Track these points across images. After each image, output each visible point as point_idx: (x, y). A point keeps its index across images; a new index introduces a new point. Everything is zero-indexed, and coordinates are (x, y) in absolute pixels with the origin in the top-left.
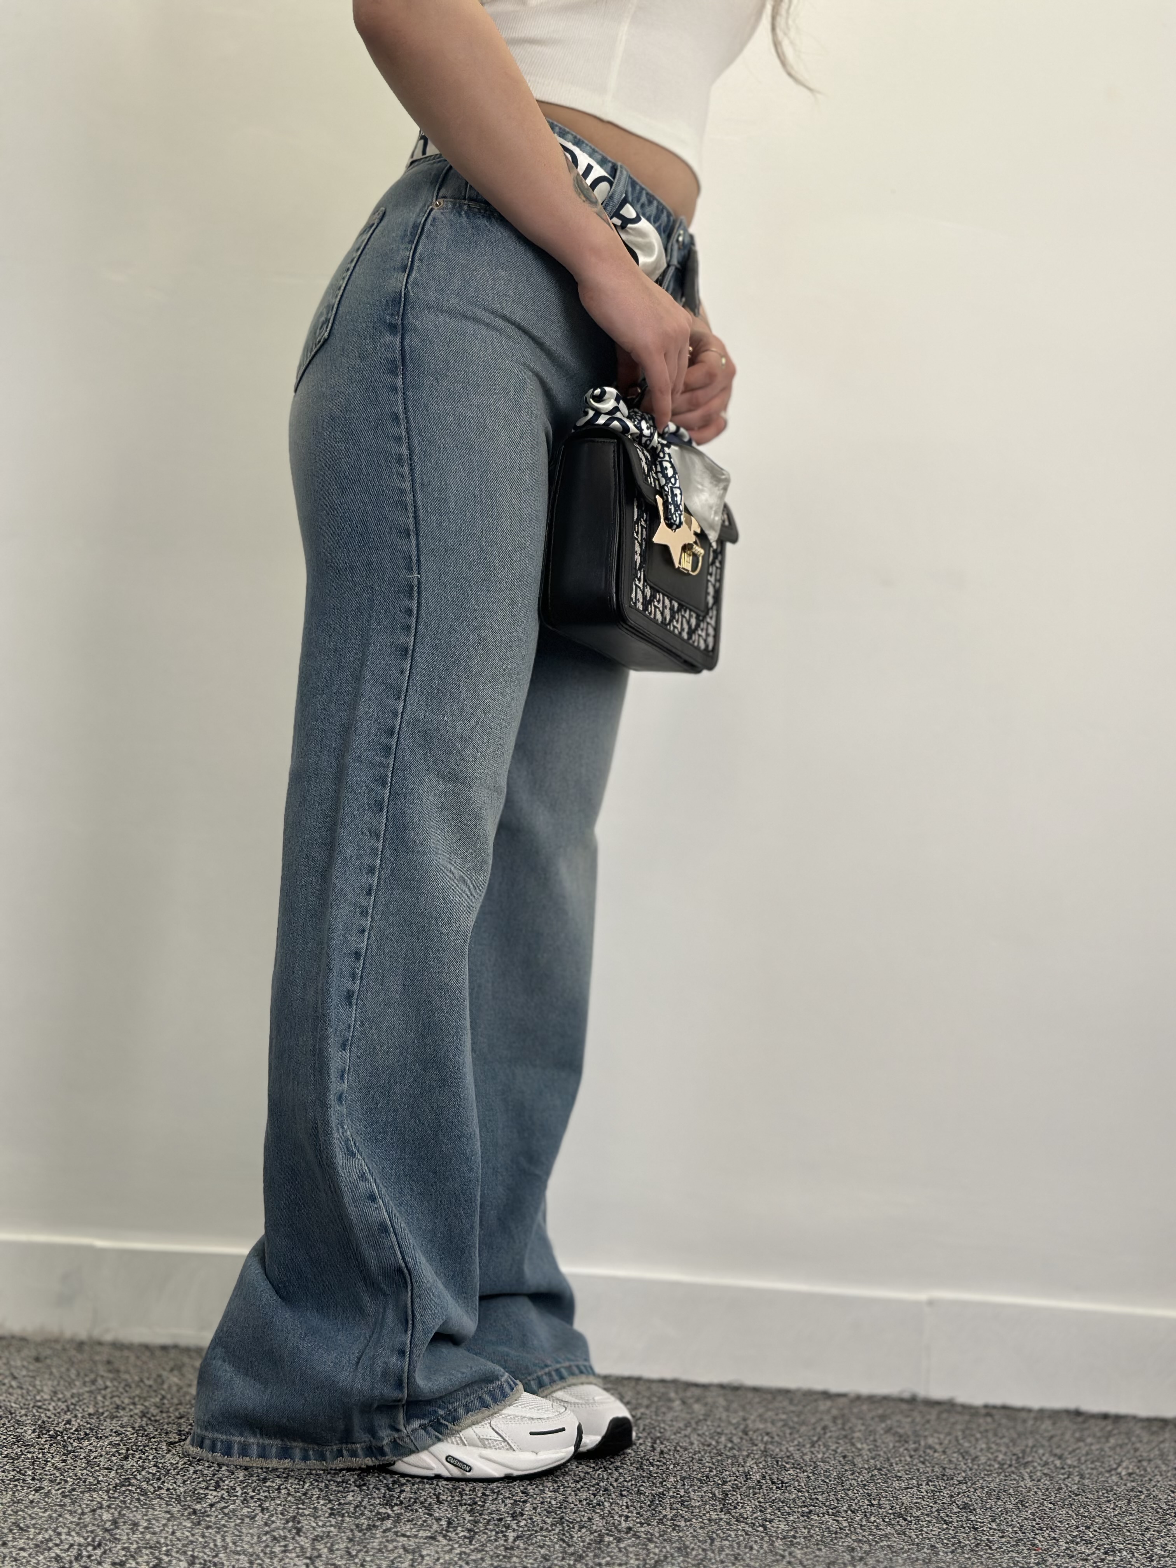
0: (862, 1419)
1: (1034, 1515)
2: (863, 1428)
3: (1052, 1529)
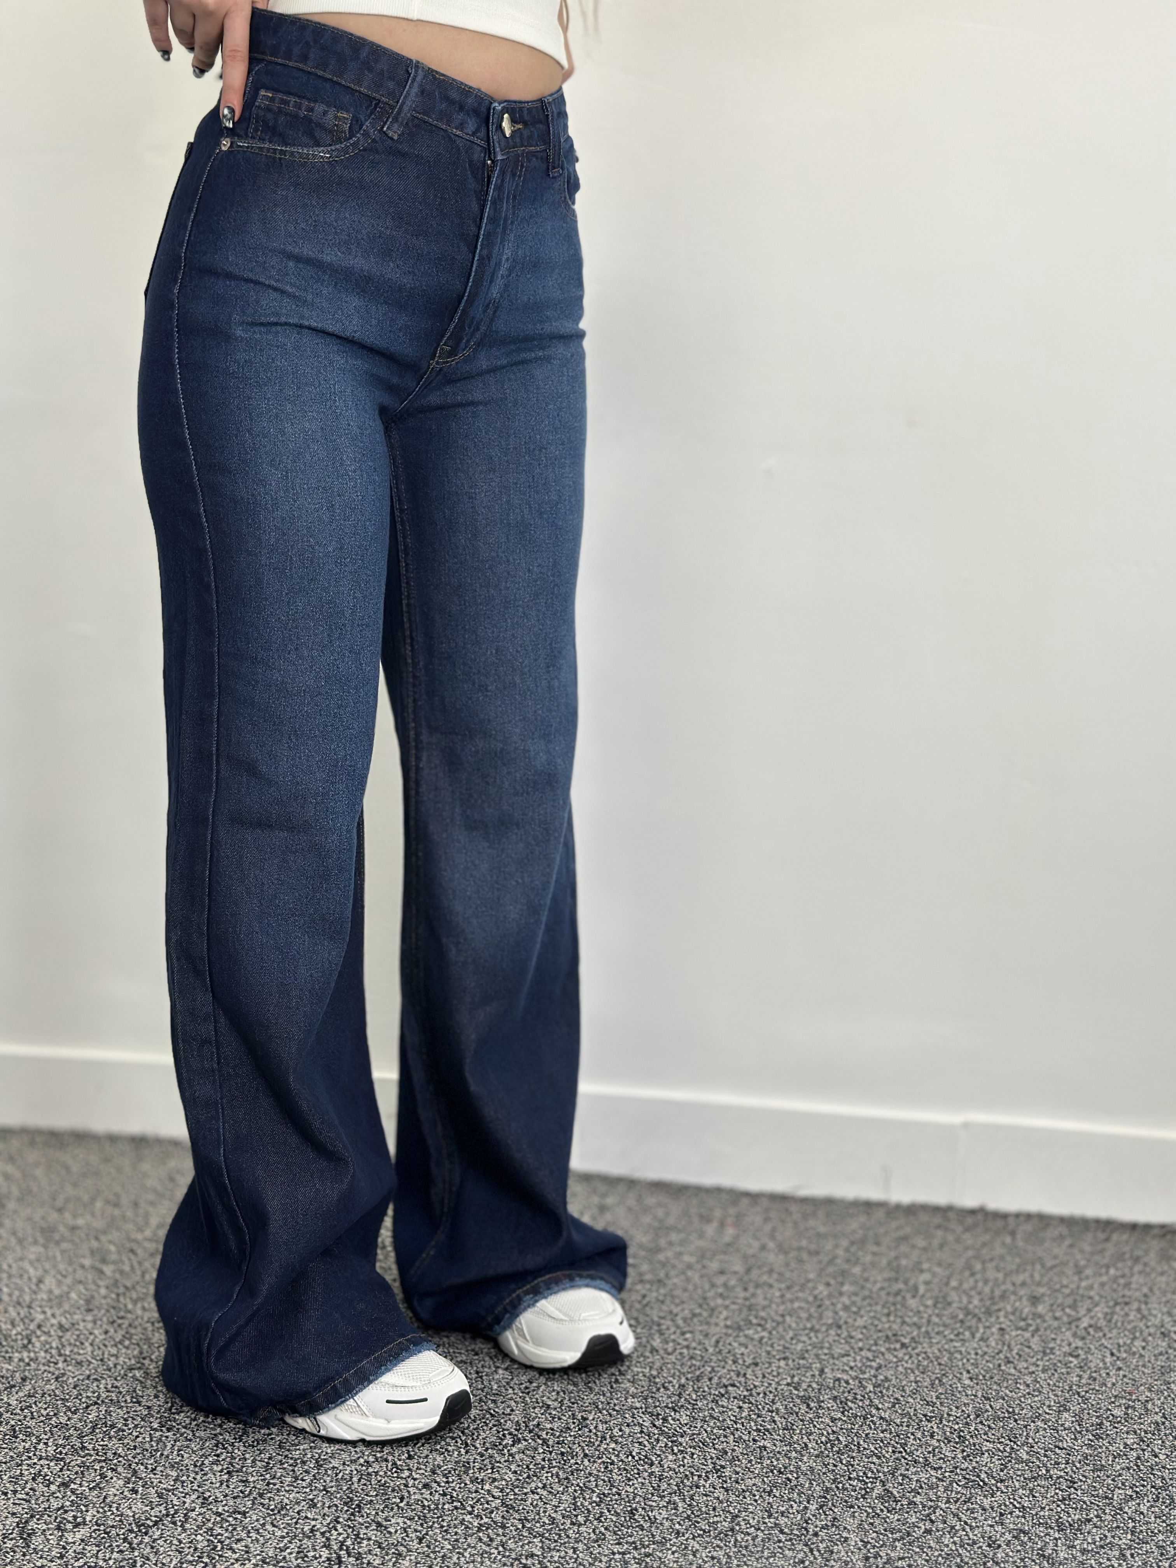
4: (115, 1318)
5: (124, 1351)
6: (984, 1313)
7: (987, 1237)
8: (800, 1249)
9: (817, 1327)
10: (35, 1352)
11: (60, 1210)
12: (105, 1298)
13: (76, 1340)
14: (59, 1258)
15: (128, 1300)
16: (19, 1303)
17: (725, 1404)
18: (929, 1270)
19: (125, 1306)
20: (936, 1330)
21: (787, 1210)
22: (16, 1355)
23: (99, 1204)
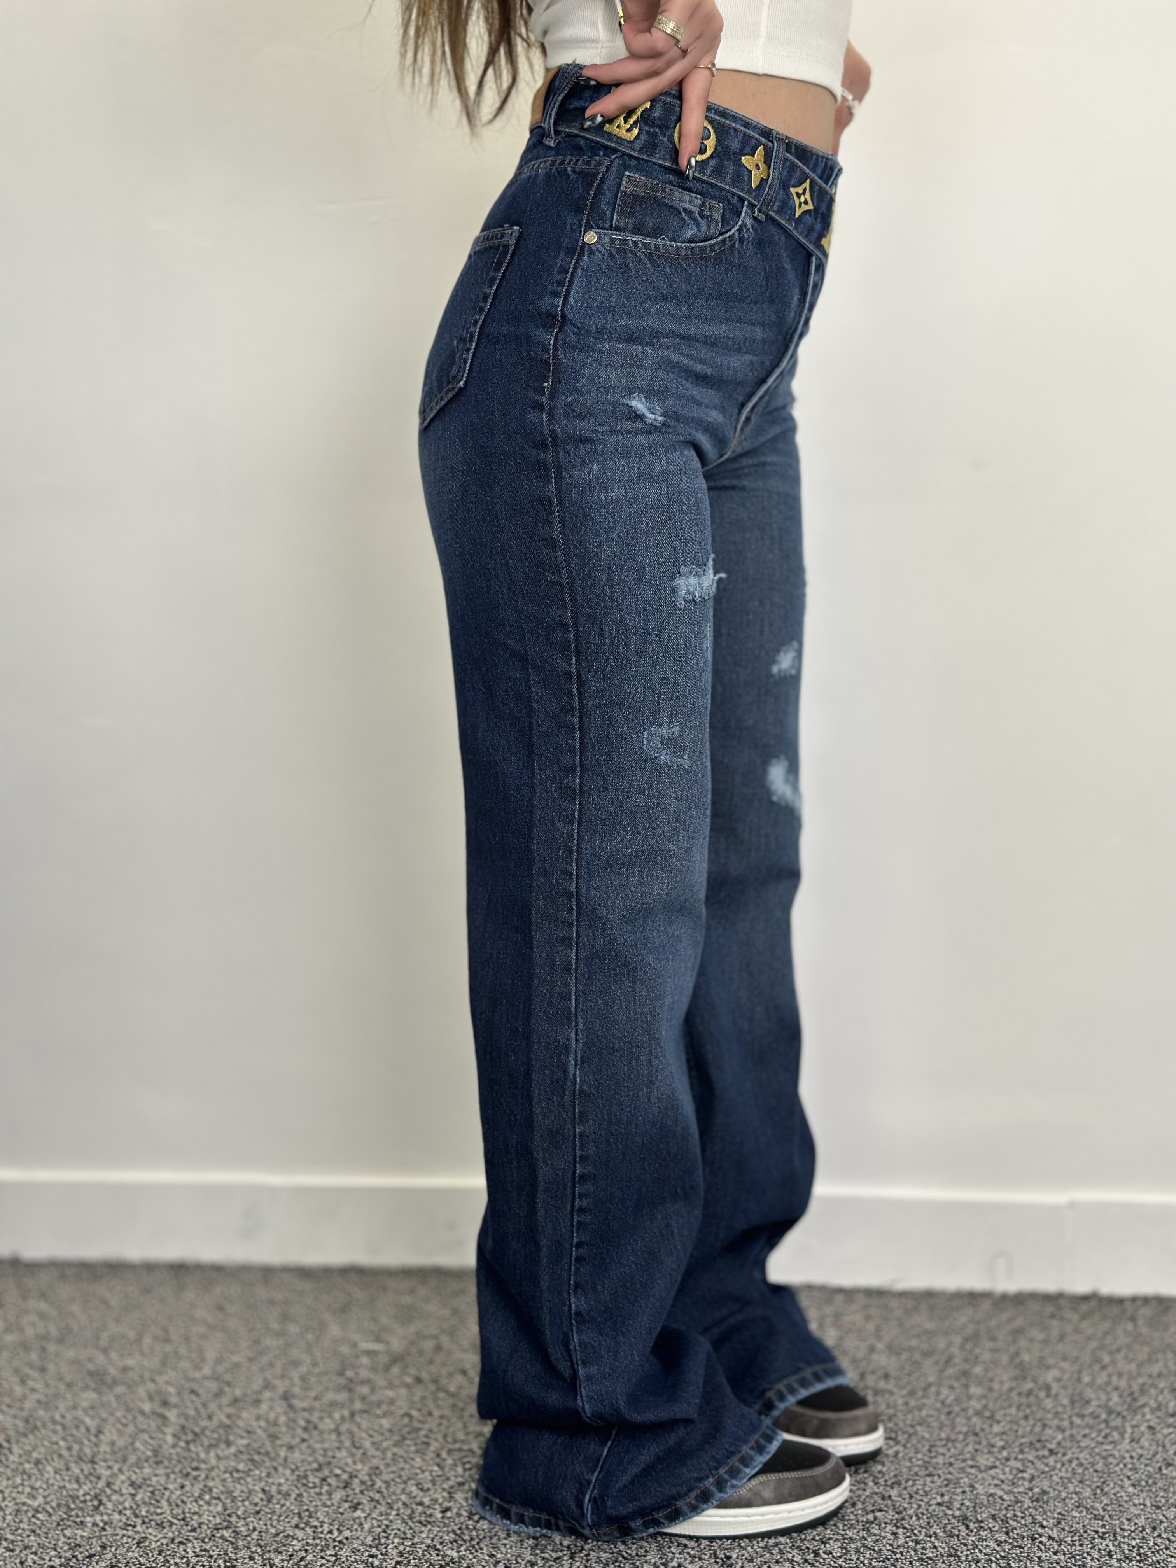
0: (993, 1339)
1: (1104, 1510)
2: (987, 1356)
3: (1115, 1536)
4: (189, 1470)
5: (205, 1507)
6: (1127, 1410)
7: (1107, 1325)
8: (911, 1349)
9: (953, 1437)
10: (109, 1515)
11: (105, 1351)
12: (174, 1446)
13: (150, 1498)
14: (115, 1405)
15: (200, 1449)
16: (80, 1458)
17: (876, 1532)
18: (1055, 1366)
19: (198, 1454)
20: (1083, 1433)
21: (886, 1306)
22: (88, 1519)
23: (147, 1340)
